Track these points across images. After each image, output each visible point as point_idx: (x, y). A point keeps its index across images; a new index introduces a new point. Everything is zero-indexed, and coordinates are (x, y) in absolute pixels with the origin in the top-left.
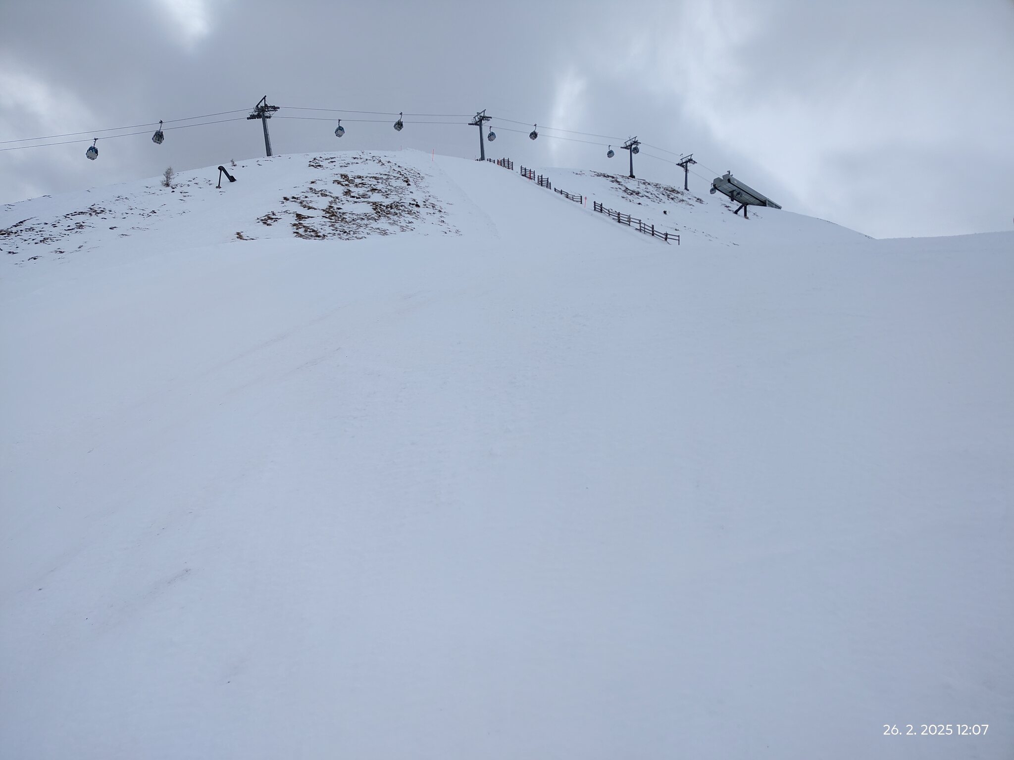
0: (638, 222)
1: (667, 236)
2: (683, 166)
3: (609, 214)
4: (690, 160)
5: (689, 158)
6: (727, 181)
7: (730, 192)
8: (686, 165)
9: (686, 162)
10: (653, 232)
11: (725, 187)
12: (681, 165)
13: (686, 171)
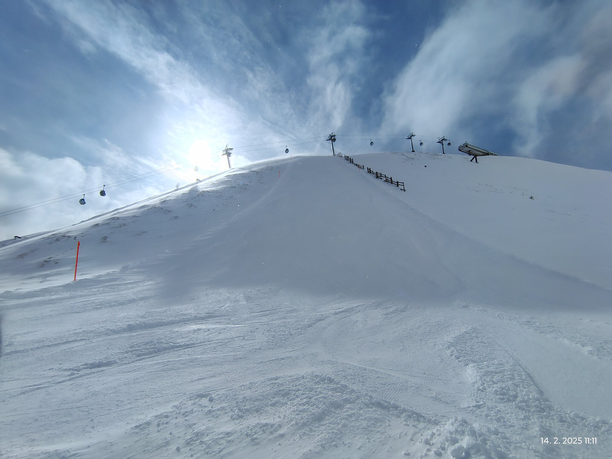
0: (384, 176)
1: (398, 183)
2: (440, 143)
3: (373, 174)
4: (444, 139)
5: (443, 138)
6: (466, 147)
7: (468, 152)
8: (442, 142)
9: (442, 140)
10: (392, 181)
11: (465, 149)
12: (439, 142)
13: (443, 144)
